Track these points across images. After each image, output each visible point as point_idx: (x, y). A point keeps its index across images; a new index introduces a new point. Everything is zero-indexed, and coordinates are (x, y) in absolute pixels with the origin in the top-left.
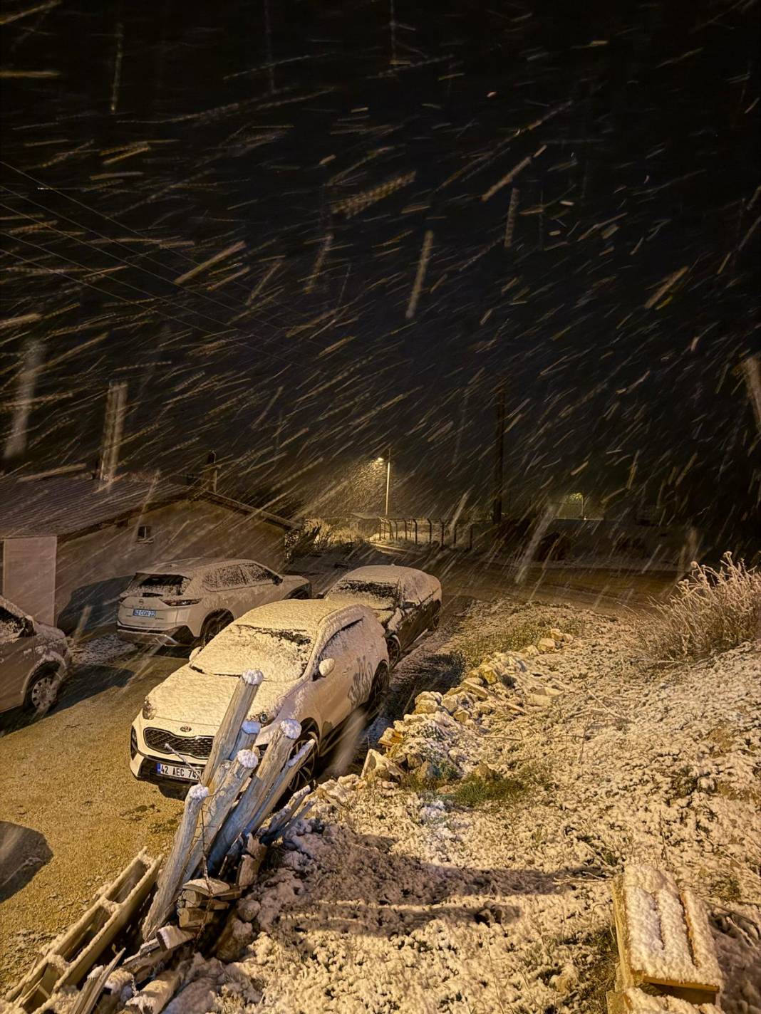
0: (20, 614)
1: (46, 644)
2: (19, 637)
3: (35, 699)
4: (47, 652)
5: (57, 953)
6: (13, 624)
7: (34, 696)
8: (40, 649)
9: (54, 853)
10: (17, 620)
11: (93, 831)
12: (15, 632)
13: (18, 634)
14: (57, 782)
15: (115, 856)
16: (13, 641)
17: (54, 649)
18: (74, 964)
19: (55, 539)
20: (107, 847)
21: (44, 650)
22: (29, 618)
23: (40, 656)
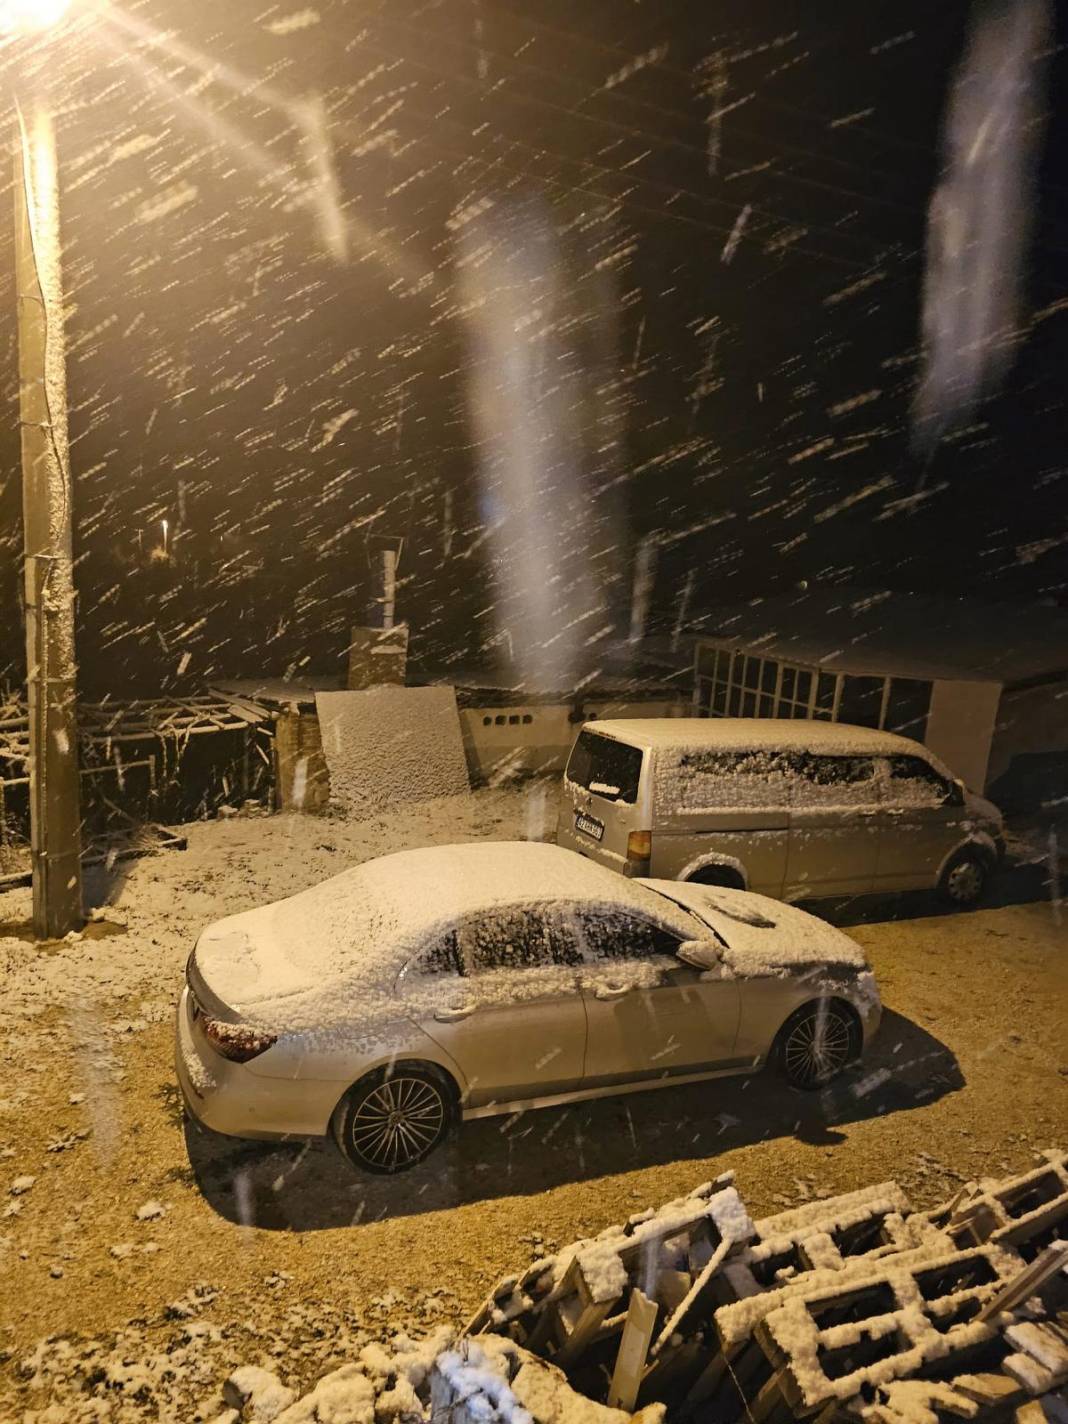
0: (948, 774)
1: (974, 820)
2: (943, 803)
3: (952, 885)
4: (975, 831)
5: (997, 1197)
6: (937, 786)
7: (951, 881)
8: (967, 825)
9: (968, 1081)
10: (944, 782)
11: (1019, 1076)
12: (939, 796)
13: (942, 800)
14: (974, 997)
15: (1047, 1121)
16: (937, 807)
17: (984, 829)
18: (1016, 1222)
19: (999, 687)
20: (1038, 1104)
21: (972, 827)
22: (959, 782)
23: (965, 834)
